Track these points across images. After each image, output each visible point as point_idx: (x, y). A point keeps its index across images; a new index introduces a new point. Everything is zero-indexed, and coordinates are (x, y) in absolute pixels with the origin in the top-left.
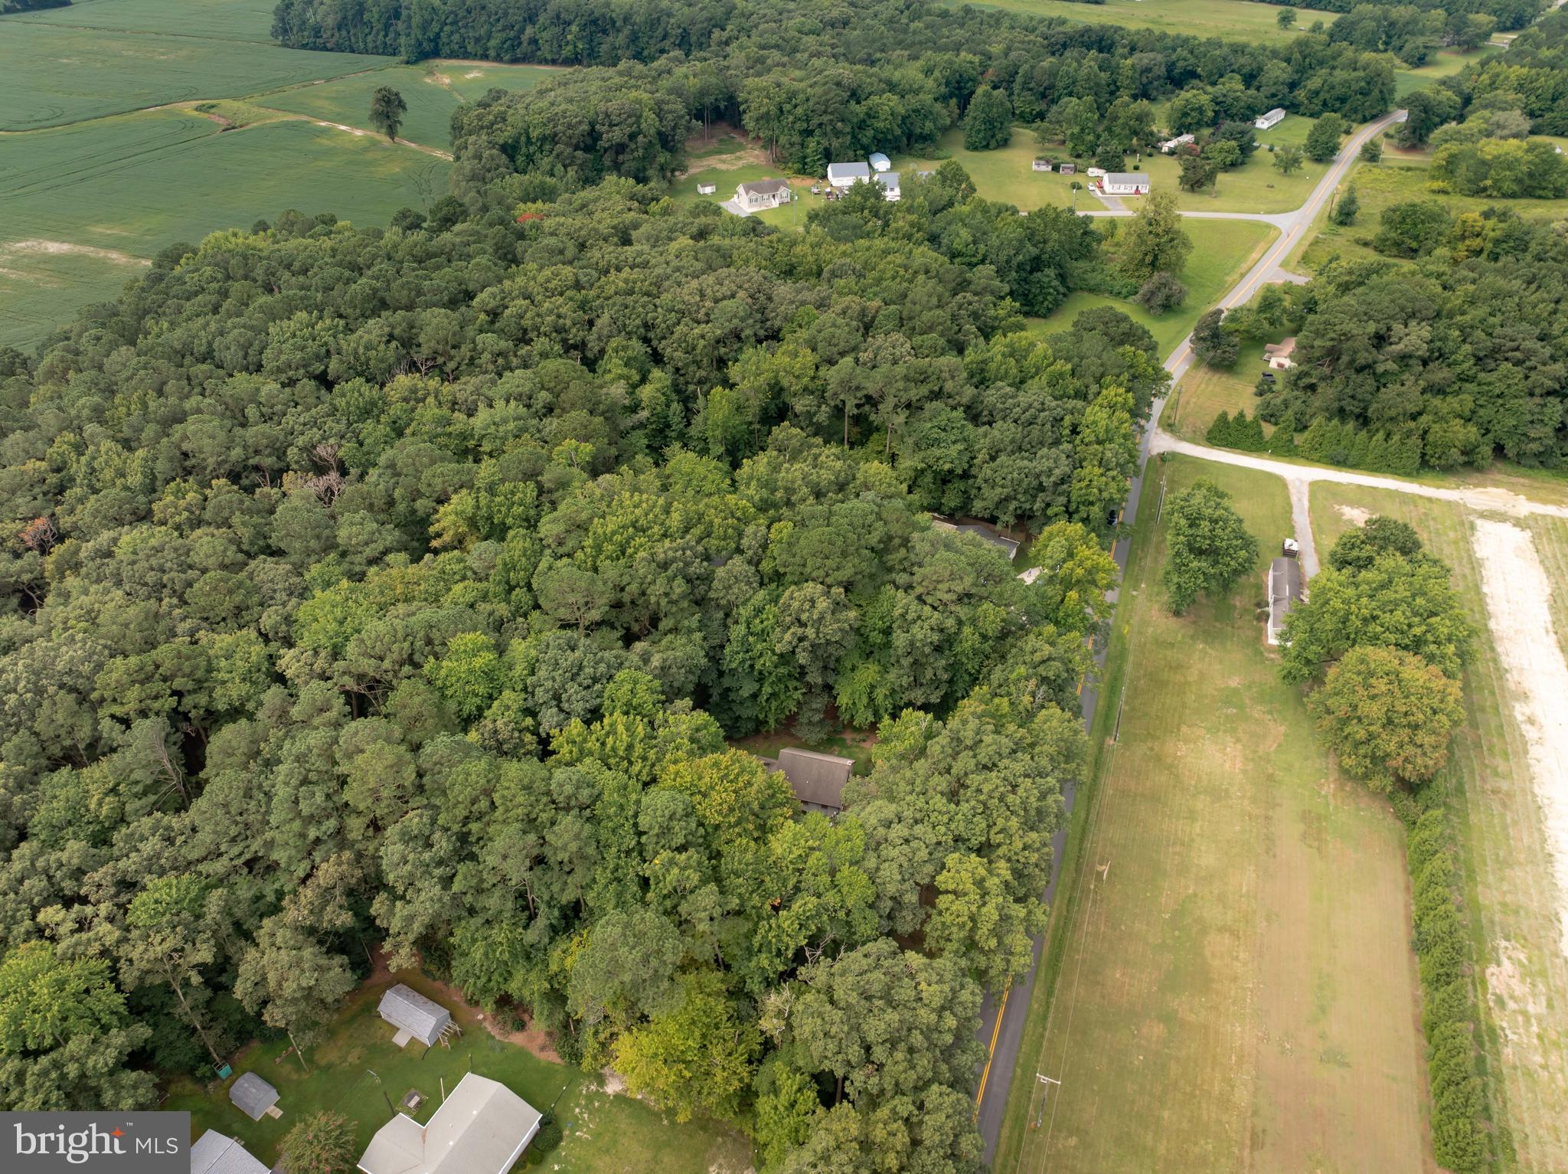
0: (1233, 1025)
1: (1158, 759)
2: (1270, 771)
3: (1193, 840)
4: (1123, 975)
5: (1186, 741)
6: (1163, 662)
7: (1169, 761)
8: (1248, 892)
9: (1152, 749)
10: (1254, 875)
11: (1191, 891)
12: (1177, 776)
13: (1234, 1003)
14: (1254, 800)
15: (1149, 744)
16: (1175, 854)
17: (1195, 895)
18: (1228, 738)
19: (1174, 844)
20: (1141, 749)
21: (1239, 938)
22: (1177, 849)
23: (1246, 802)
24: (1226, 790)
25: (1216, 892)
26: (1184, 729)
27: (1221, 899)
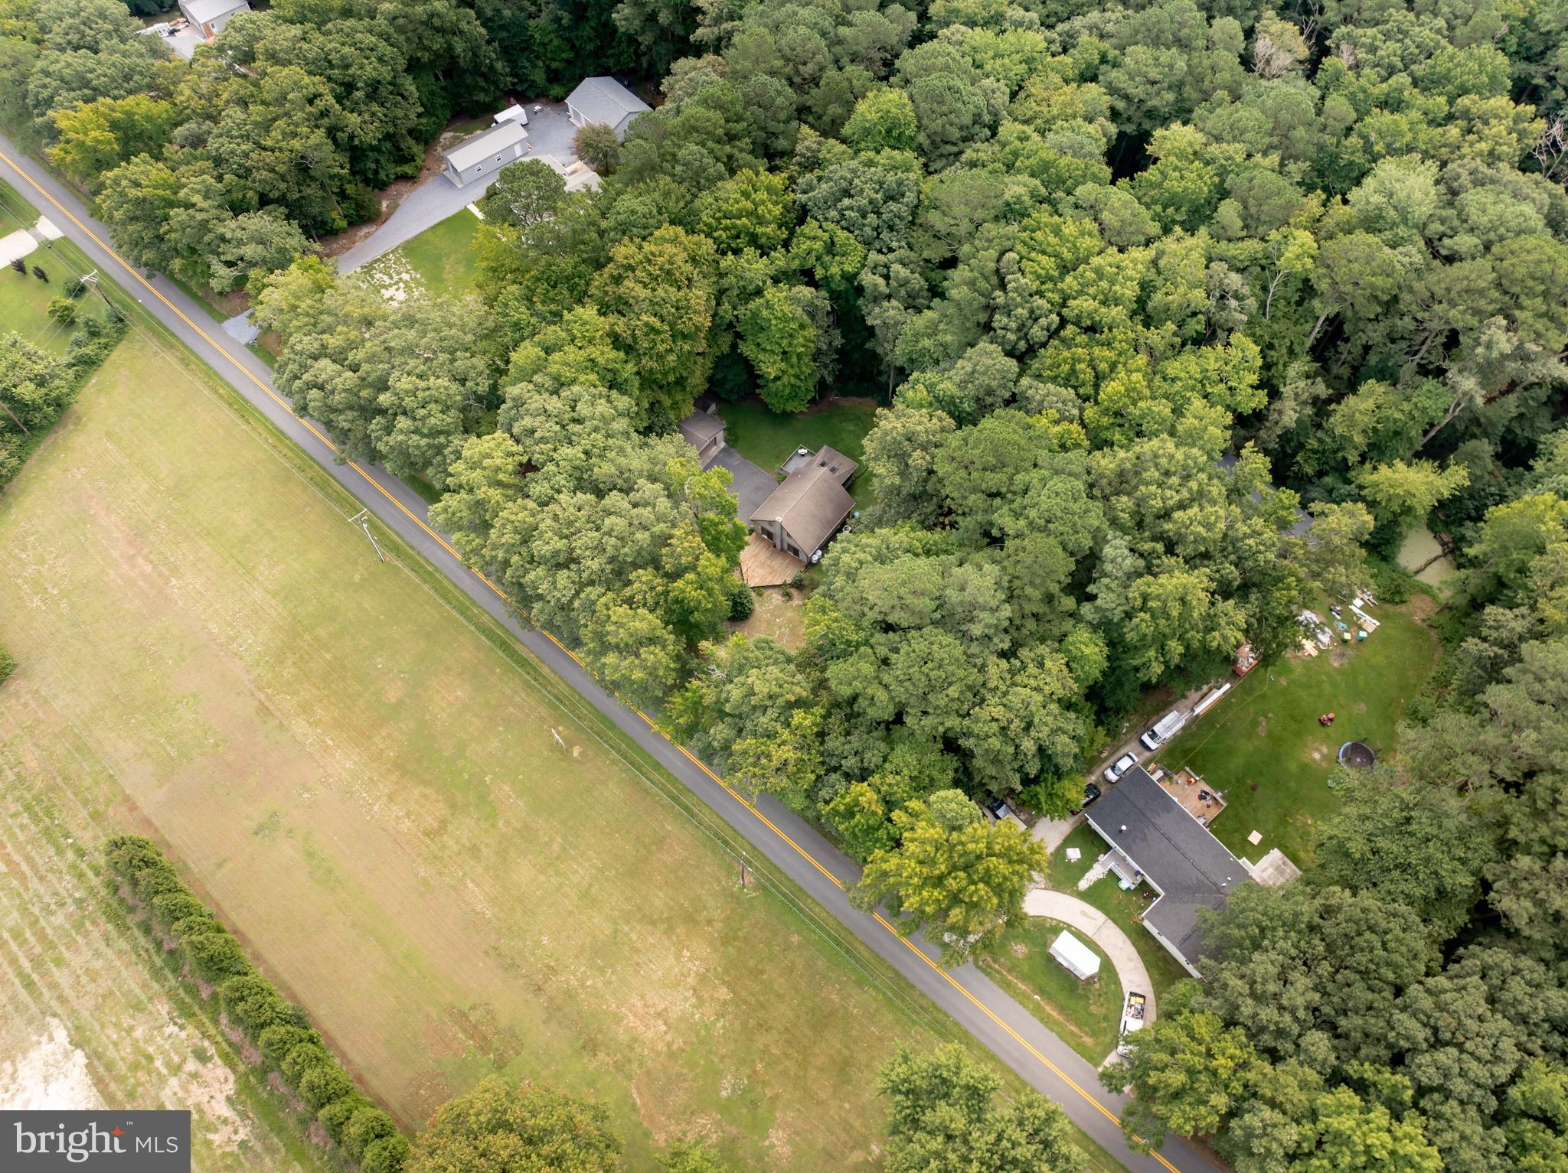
0: (355, 763)
1: (690, 919)
2: (601, 1056)
3: (557, 874)
4: (457, 698)
5: (703, 979)
6: (863, 1058)
7: (681, 930)
8: (465, 886)
9: (709, 922)
10: (478, 908)
11: (500, 824)
12: (653, 923)
13: (371, 779)
14: (570, 995)
15: (719, 925)
16: (552, 840)
17: (493, 826)
18: (679, 1042)
19: (564, 849)
20: (715, 909)
21: (427, 834)
22: (556, 848)
23: (574, 983)
24: (602, 971)
25: (485, 851)
26: (724, 993)
27: (474, 850)
